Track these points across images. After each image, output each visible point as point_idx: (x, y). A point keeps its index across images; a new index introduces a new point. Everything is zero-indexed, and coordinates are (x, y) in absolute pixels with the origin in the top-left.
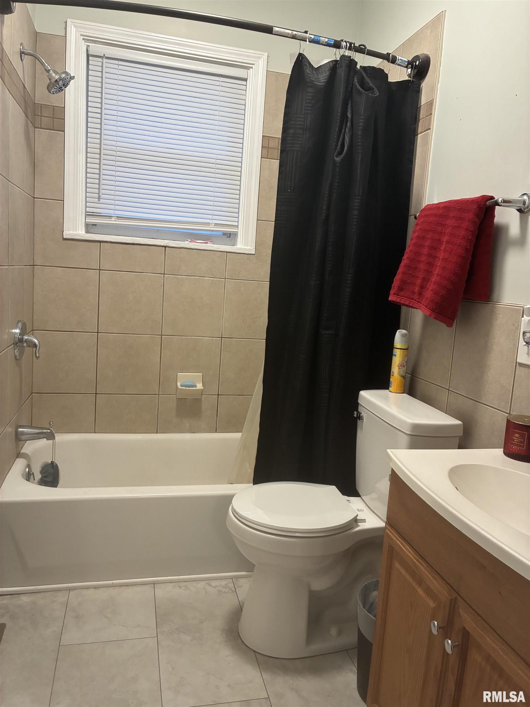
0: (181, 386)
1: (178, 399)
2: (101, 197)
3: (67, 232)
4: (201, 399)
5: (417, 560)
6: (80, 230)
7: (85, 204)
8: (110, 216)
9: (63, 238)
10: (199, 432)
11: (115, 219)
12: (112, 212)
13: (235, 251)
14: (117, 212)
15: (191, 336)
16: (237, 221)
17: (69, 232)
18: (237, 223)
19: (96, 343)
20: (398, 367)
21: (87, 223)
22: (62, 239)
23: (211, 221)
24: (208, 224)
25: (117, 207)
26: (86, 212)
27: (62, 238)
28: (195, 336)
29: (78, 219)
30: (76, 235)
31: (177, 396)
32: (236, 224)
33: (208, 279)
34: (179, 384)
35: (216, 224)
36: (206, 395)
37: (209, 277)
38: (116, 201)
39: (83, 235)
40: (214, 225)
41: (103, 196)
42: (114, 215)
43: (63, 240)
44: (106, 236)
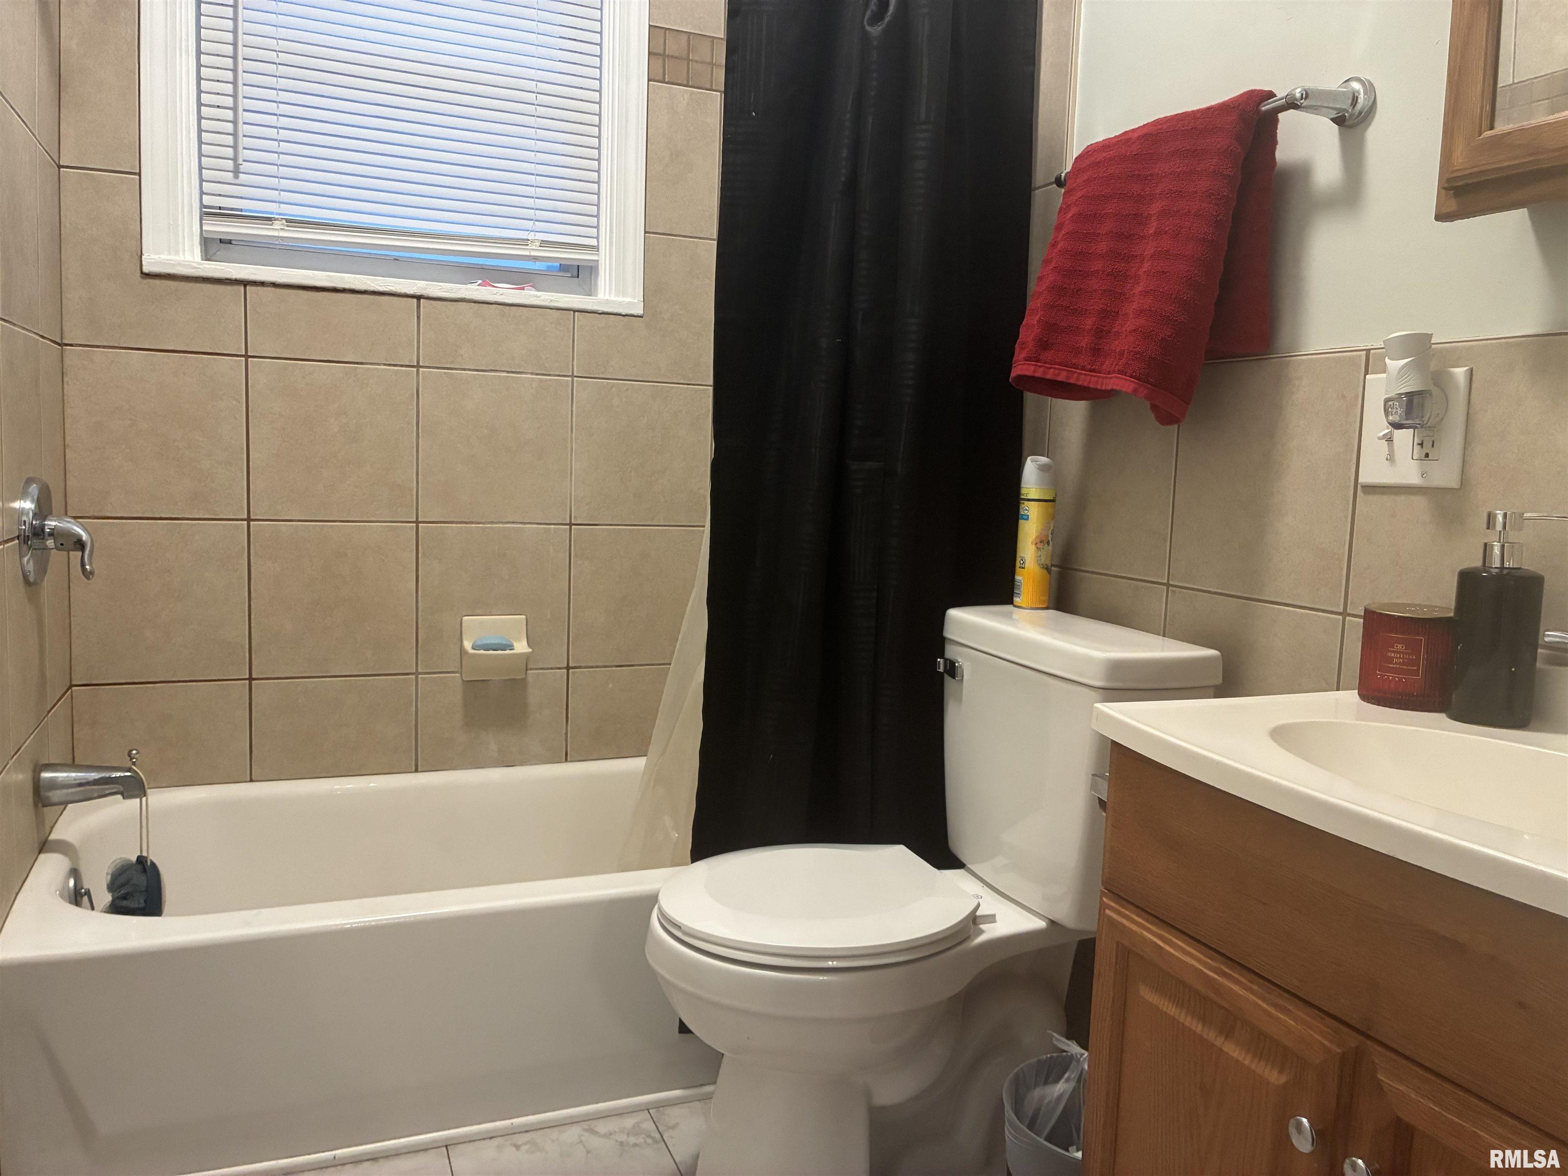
0: (473, 648)
1: (468, 684)
2: (242, 168)
3: (152, 256)
4: (524, 680)
5: (1215, 972)
6: (186, 252)
7: (198, 187)
8: (270, 219)
9: (142, 272)
10: (522, 763)
11: (283, 224)
12: (272, 207)
13: (595, 308)
14: (285, 209)
15: (492, 523)
16: (595, 235)
17: (156, 257)
18: (596, 240)
19: (244, 548)
20: (1034, 546)
21: (205, 235)
22: (139, 274)
23: (531, 236)
24: (524, 242)
25: (285, 196)
26: (203, 206)
27: (139, 271)
28: (502, 523)
29: (180, 223)
30: (179, 264)
31: (463, 676)
32: (593, 242)
33: (528, 378)
34: (467, 645)
35: (544, 243)
36: (536, 669)
37: (532, 374)
38: (281, 180)
39: (198, 264)
40: (538, 244)
41: (245, 166)
42: (280, 214)
43: (143, 278)
44: (260, 269)
